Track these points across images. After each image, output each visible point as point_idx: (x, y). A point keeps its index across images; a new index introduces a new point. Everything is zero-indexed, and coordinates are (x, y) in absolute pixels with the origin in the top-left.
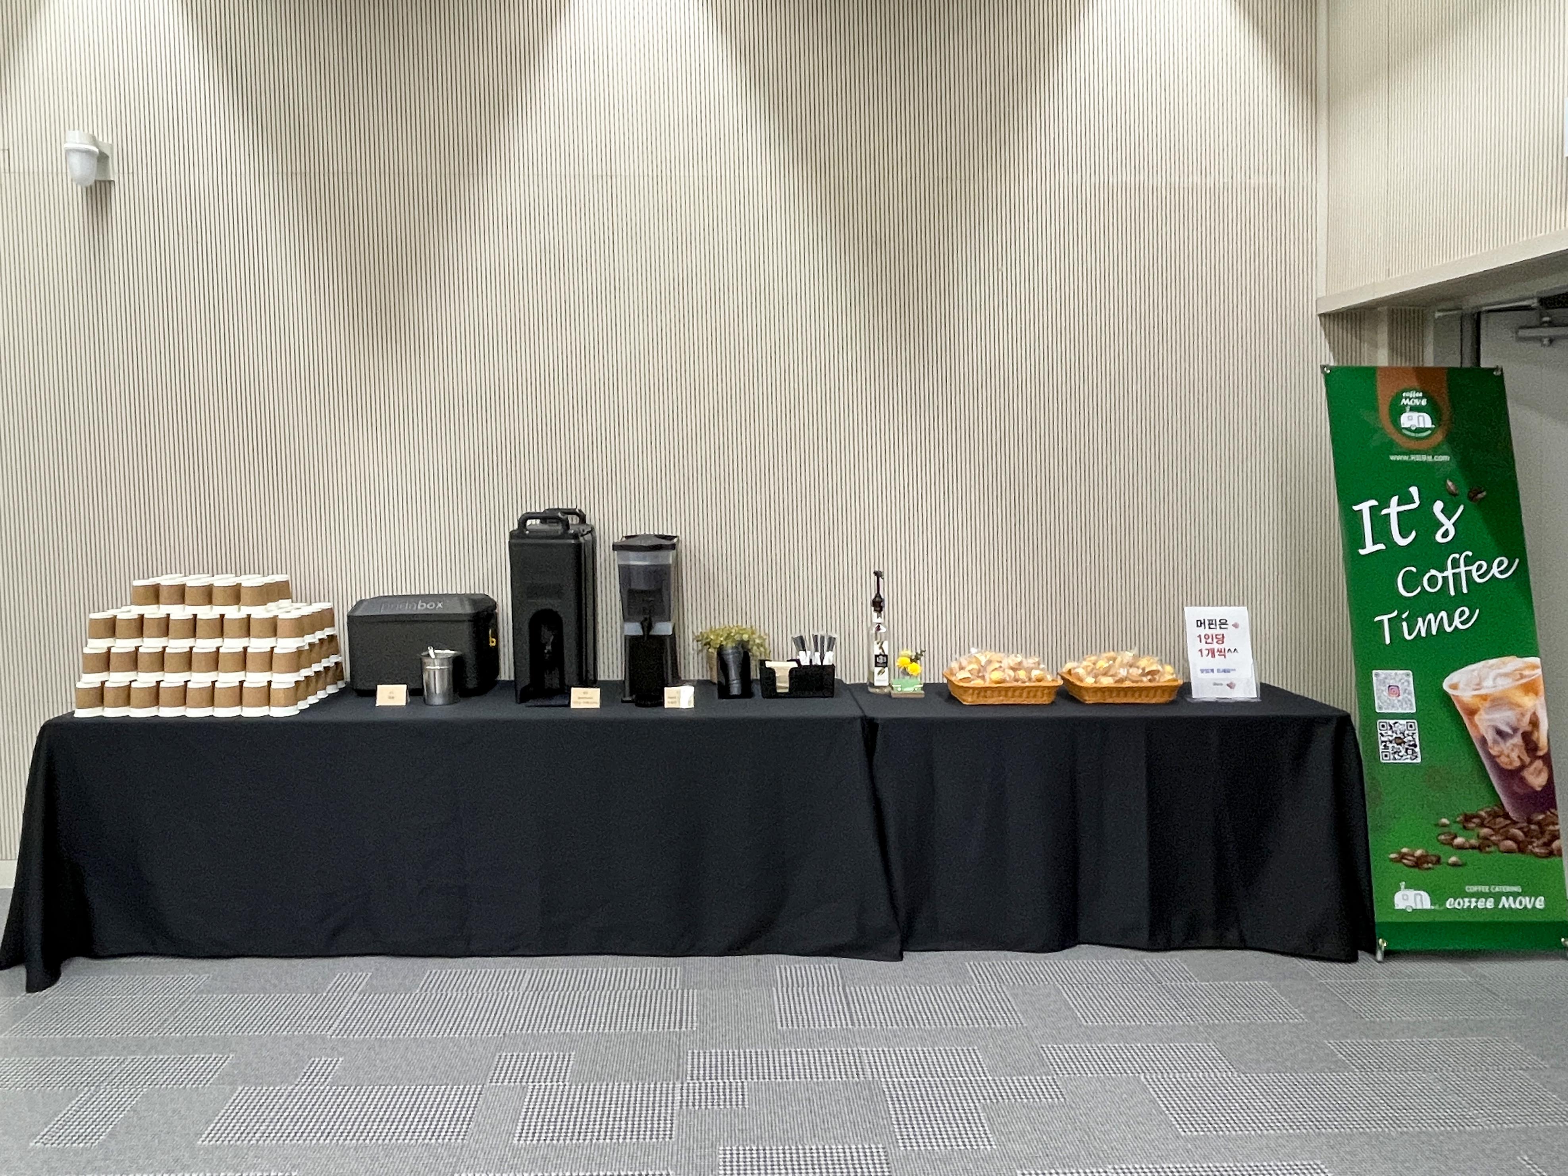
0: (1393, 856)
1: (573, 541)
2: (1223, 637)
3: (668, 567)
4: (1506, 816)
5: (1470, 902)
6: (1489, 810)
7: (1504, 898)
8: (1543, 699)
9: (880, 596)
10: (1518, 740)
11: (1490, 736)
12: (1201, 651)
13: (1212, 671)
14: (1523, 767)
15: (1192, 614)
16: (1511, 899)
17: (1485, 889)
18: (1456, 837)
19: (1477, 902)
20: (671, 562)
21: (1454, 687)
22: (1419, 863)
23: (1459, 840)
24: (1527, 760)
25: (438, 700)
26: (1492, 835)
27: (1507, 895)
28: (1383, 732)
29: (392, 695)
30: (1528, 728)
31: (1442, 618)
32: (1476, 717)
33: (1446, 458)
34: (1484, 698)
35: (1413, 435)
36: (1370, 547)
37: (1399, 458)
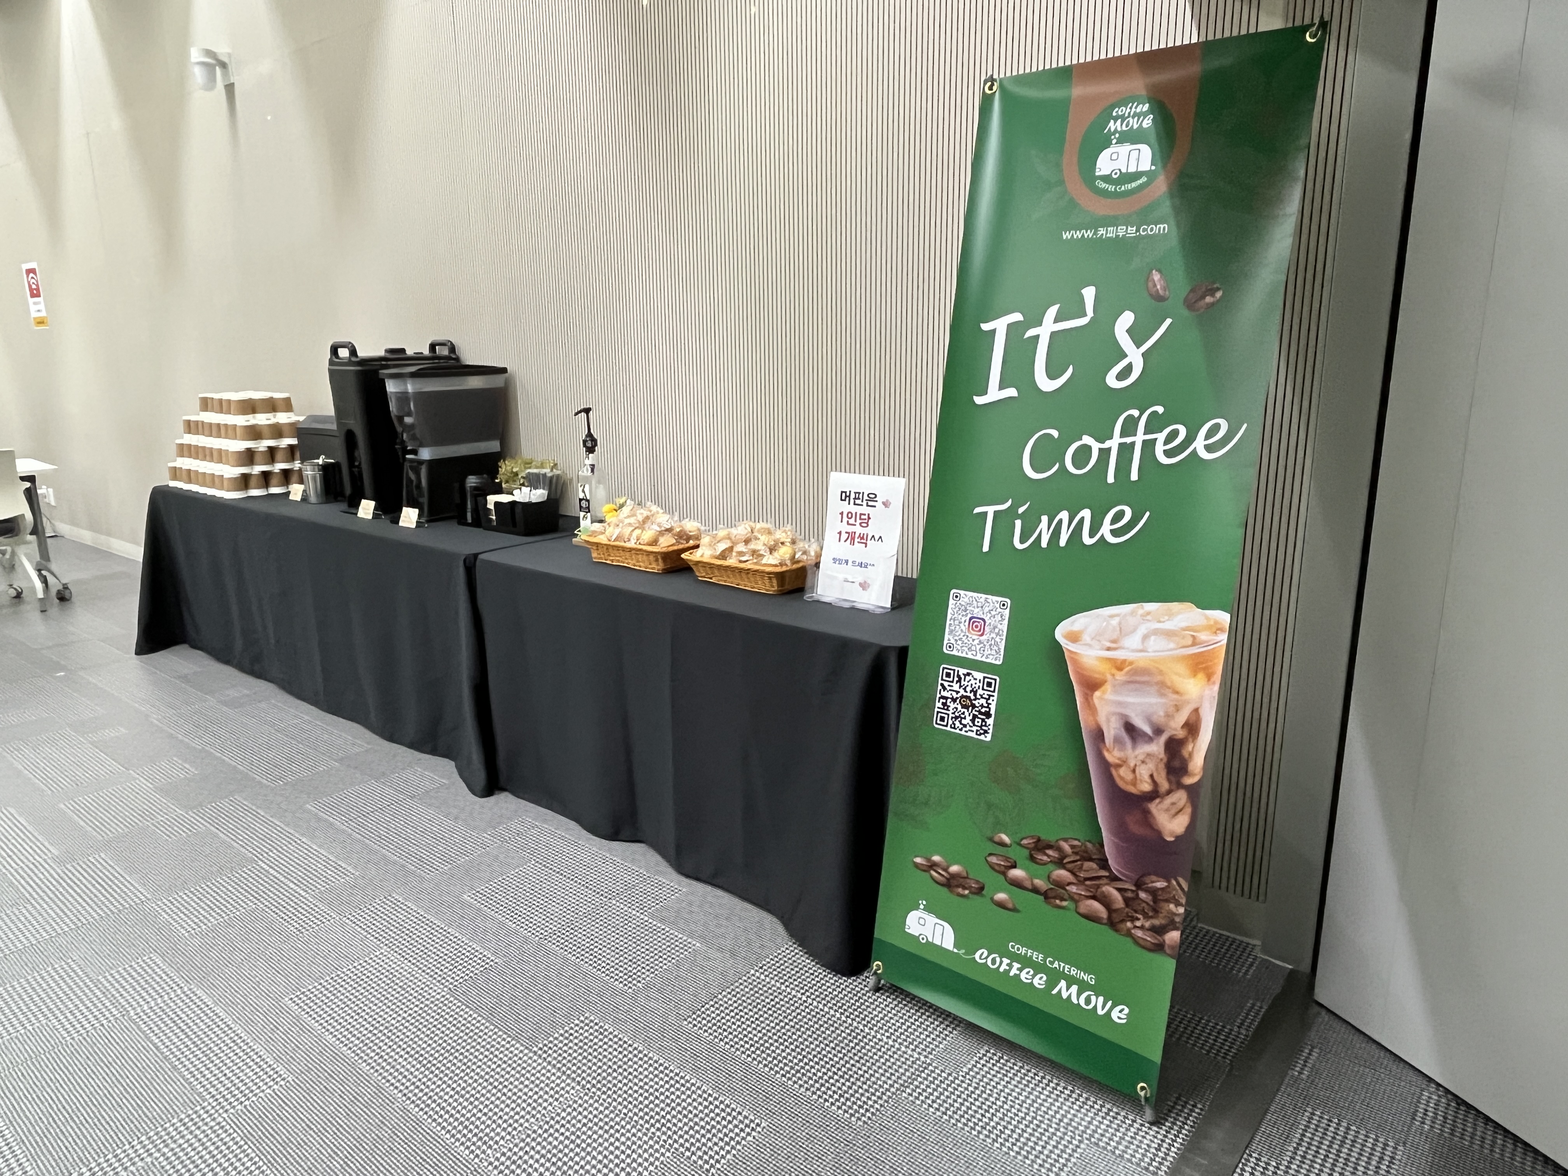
0: (918, 860)
2: (869, 518)
4: (1104, 864)
5: (1010, 965)
6: (1076, 843)
7: (1063, 984)
8: (1216, 688)
9: (591, 435)
10: (1157, 748)
11: (1112, 730)
12: (840, 533)
13: (847, 562)
14: (1154, 795)
15: (839, 481)
16: (1074, 989)
17: (1037, 957)
18: (1014, 866)
19: (1020, 970)
21: (1074, 637)
22: (952, 883)
23: (1017, 873)
24: (1164, 785)
25: (313, 500)
26: (1069, 884)
27: (1073, 981)
28: (946, 684)
30: (1181, 734)
31: (1082, 519)
32: (1097, 694)
33: (1164, 228)
34: (1119, 665)
36: (994, 394)
37: (1078, 235)
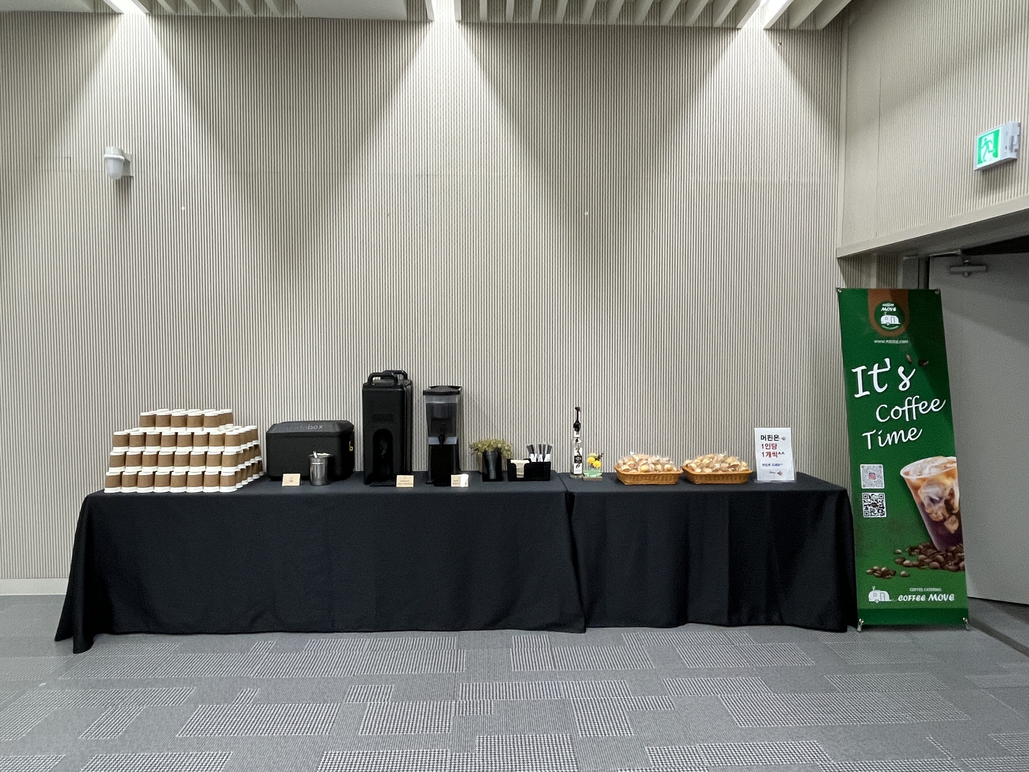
0: (868, 571)
1: (400, 390)
2: (776, 445)
3: (455, 404)
4: (934, 548)
5: (912, 597)
6: (924, 544)
7: (931, 595)
8: (957, 480)
9: (579, 422)
10: (942, 504)
11: (926, 502)
12: (763, 453)
13: (769, 465)
14: (945, 519)
15: (759, 431)
16: (935, 595)
17: (921, 590)
18: (905, 560)
19: (915, 597)
20: (457, 401)
21: (907, 474)
22: (883, 575)
23: (907, 562)
24: (947, 515)
25: (318, 483)
26: (925, 559)
27: (933, 593)
28: (865, 500)
29: (291, 480)
30: (948, 497)
31: (901, 434)
32: (919, 491)
33: (907, 342)
34: (924, 480)
35: (888, 328)
36: (861, 393)
37: (880, 342)
